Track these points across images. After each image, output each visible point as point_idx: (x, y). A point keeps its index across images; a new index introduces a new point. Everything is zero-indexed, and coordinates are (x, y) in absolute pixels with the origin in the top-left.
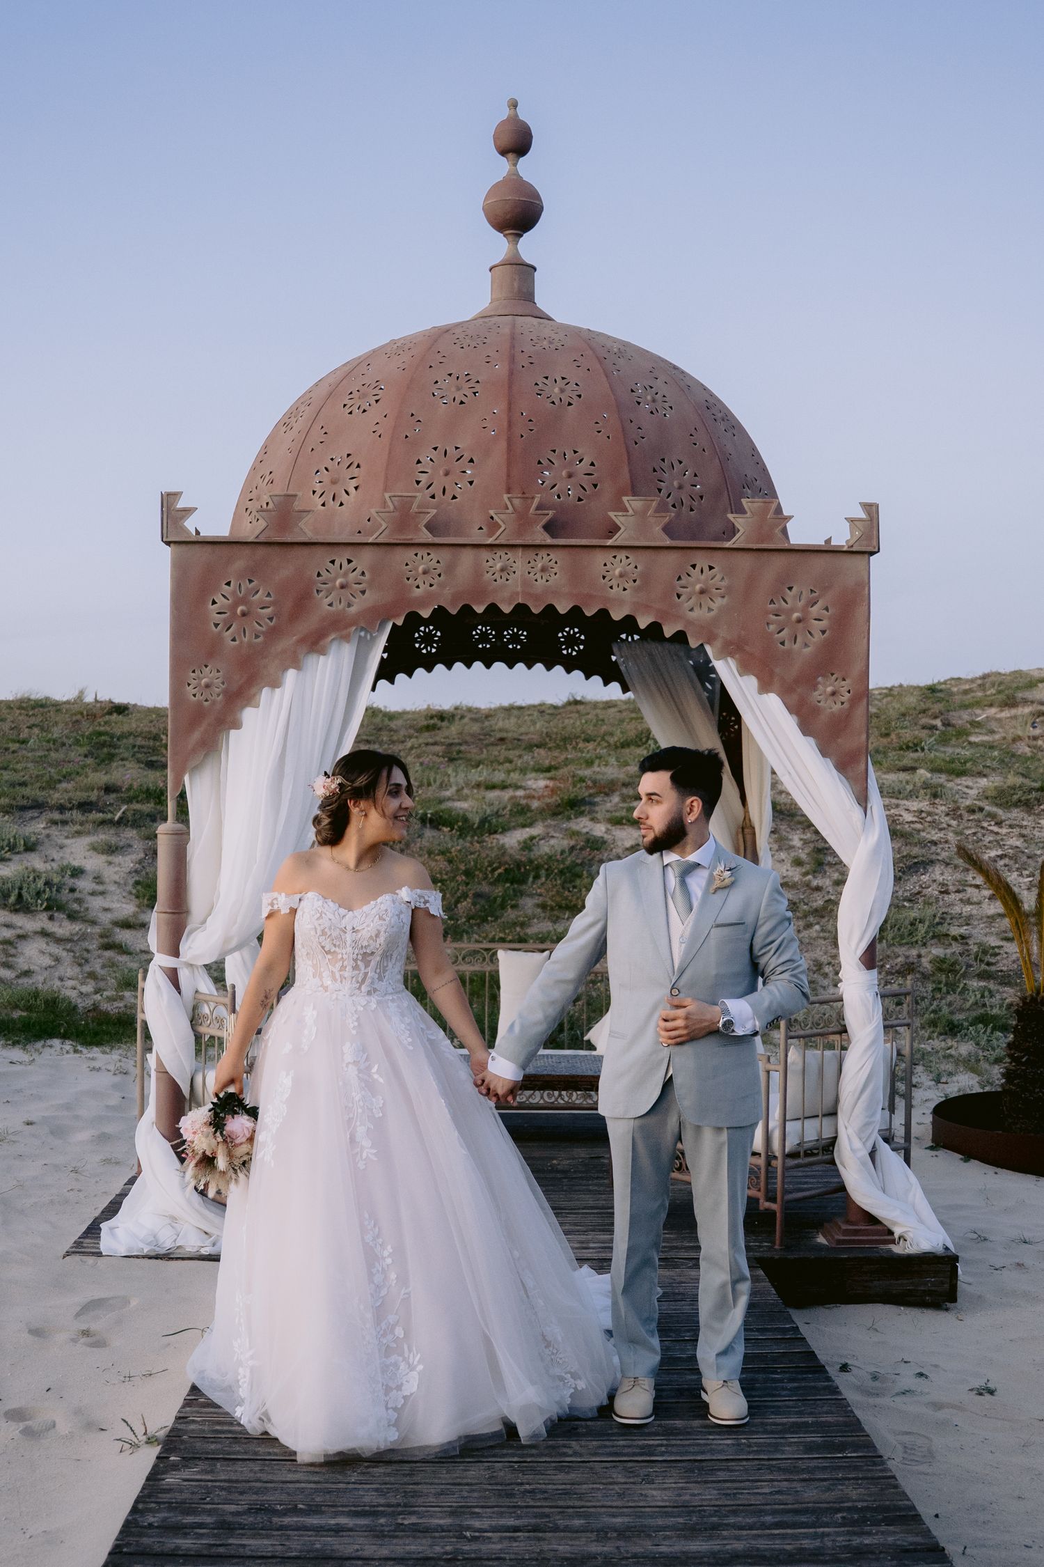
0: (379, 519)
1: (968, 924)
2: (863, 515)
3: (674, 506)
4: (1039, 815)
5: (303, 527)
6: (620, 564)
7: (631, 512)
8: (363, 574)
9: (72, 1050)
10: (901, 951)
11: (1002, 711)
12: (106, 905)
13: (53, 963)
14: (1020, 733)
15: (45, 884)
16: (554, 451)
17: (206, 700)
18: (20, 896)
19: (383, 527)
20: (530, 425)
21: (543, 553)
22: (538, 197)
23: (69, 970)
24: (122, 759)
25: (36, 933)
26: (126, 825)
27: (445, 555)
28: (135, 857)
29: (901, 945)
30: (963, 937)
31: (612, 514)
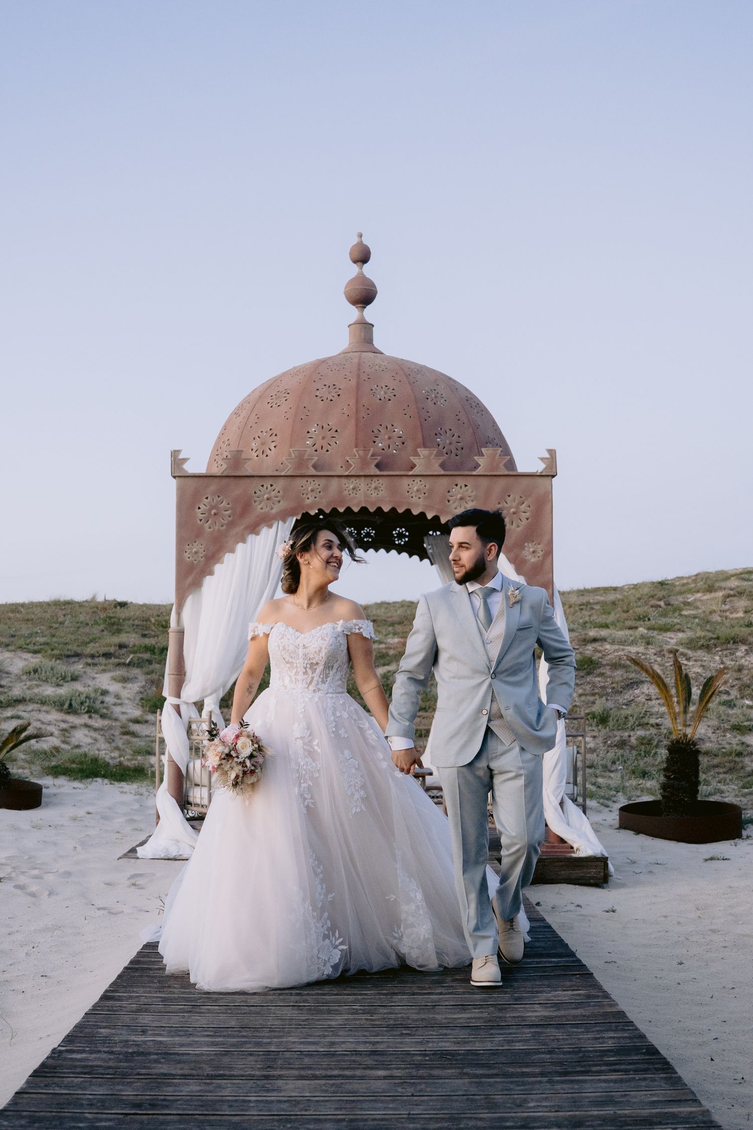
0: (287, 463)
1: (661, 718)
2: (547, 456)
3: (447, 453)
4: (714, 654)
5: (247, 468)
6: (417, 484)
7: (422, 457)
8: (279, 492)
9: (109, 783)
10: (618, 733)
11: (705, 595)
12: (123, 710)
13: (93, 742)
14: (715, 608)
15: (86, 698)
16: (381, 425)
17: (195, 560)
18: (71, 705)
19: (290, 467)
20: (368, 412)
21: (375, 479)
22: (375, 286)
23: (103, 745)
24: (126, 632)
25: (81, 725)
26: (134, 666)
27: (323, 481)
28: (139, 684)
29: (619, 730)
30: (657, 725)
31: (412, 458)
